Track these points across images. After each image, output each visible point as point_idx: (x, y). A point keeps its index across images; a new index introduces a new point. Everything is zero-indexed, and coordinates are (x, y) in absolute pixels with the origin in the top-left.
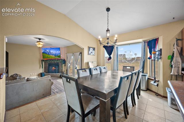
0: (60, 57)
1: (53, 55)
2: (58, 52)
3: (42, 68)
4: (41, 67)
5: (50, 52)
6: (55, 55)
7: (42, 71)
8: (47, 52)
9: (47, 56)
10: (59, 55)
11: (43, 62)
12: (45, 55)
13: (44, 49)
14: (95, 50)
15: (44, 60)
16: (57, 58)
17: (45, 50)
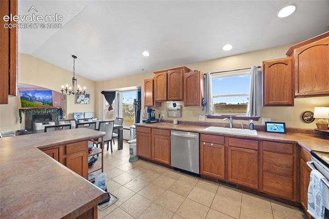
0: (51, 104)
1: (39, 101)
2: (48, 97)
3: (21, 122)
4: (19, 121)
5: (34, 97)
6: (44, 102)
7: (21, 127)
8: (29, 96)
9: (28, 102)
10: (51, 101)
11: (22, 113)
12: (25, 101)
13: (22, 93)
14: (89, 97)
15: (23, 110)
16: (47, 106)
17: (26, 94)
